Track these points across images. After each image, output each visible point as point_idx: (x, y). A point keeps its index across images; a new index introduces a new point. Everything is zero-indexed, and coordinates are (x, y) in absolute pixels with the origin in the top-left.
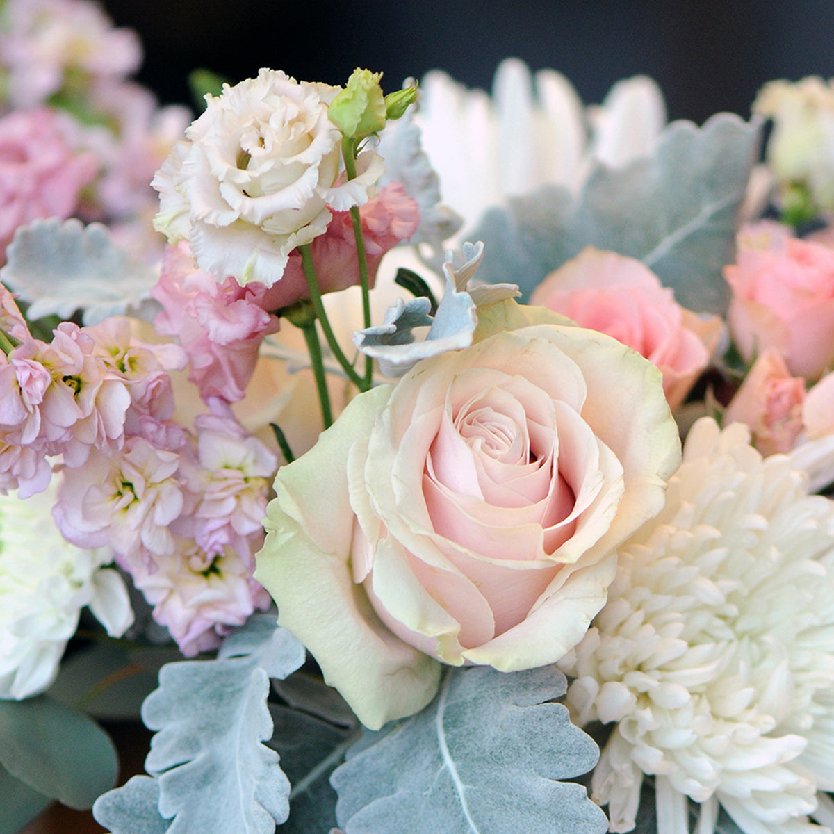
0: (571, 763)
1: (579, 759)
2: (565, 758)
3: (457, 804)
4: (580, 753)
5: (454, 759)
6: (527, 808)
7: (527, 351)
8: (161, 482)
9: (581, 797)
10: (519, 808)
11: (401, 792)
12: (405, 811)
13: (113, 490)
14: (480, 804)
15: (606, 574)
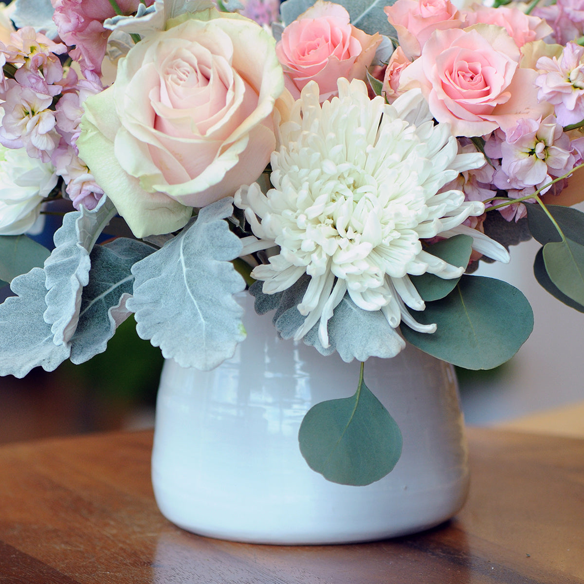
0: (229, 252)
1: (233, 250)
2: (227, 250)
3: (183, 278)
4: (233, 246)
5: (184, 254)
6: (210, 278)
7: (205, 31)
8: (43, 111)
9: (231, 269)
10: (207, 278)
11: (163, 275)
12: (162, 284)
13: (20, 115)
14: (191, 278)
15: (240, 148)
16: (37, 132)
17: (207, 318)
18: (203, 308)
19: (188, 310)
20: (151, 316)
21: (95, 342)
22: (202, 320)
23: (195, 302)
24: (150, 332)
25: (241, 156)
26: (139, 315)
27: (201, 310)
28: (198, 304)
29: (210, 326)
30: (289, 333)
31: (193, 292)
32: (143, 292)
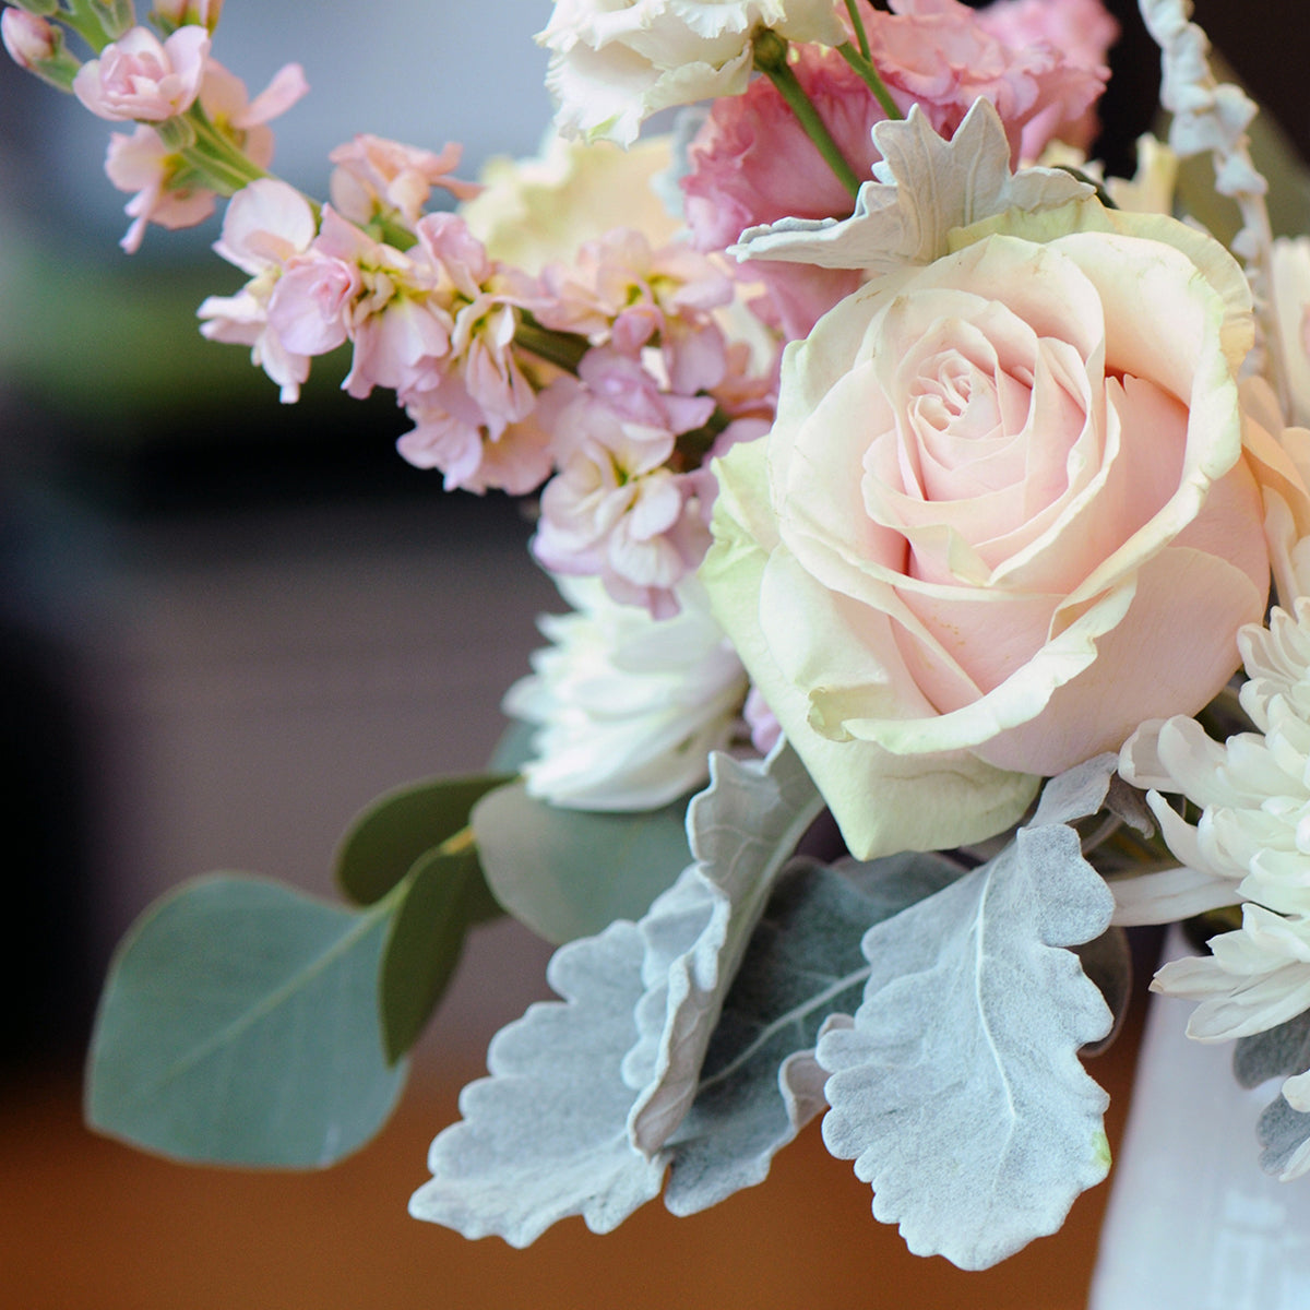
0: (1078, 920)
1: (1087, 913)
2: (1072, 911)
3: (972, 983)
5: (986, 913)
7: (1037, 269)
8: (649, 473)
9: (1072, 971)
10: (1025, 990)
11: (940, 966)
12: (931, 994)
14: (993, 985)
15: (1106, 619)
16: (626, 534)
17: (1023, 1105)
18: (1014, 1076)
19: (982, 1078)
20: (875, 1089)
21: (748, 1150)
22: (1011, 1109)
24: (861, 1138)
25: (1101, 643)
26: (839, 1087)
27: (1010, 1080)
28: (1003, 1061)
29: (1027, 1129)
30: (1279, 1156)
31: (992, 1027)
32: (882, 1014)
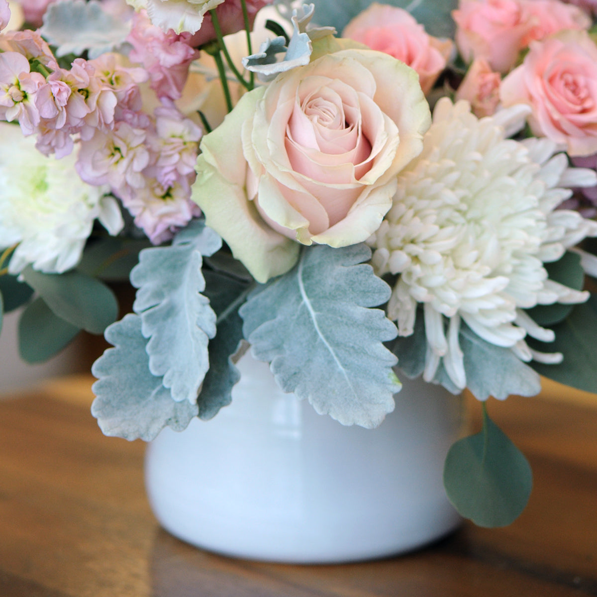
0: (375, 298)
1: (380, 295)
2: (372, 295)
3: (311, 323)
4: (380, 292)
5: (309, 297)
7: (341, 65)
8: (136, 147)
9: (382, 316)
10: (346, 324)
11: (280, 317)
12: (282, 328)
13: (109, 152)
14: (324, 323)
15: (391, 190)
17: (347, 365)
18: (341, 355)
19: (321, 357)
20: (285, 366)
22: (341, 367)
23: (331, 349)
24: (290, 385)
26: (275, 367)
27: (338, 357)
29: (352, 375)
31: (327, 338)
